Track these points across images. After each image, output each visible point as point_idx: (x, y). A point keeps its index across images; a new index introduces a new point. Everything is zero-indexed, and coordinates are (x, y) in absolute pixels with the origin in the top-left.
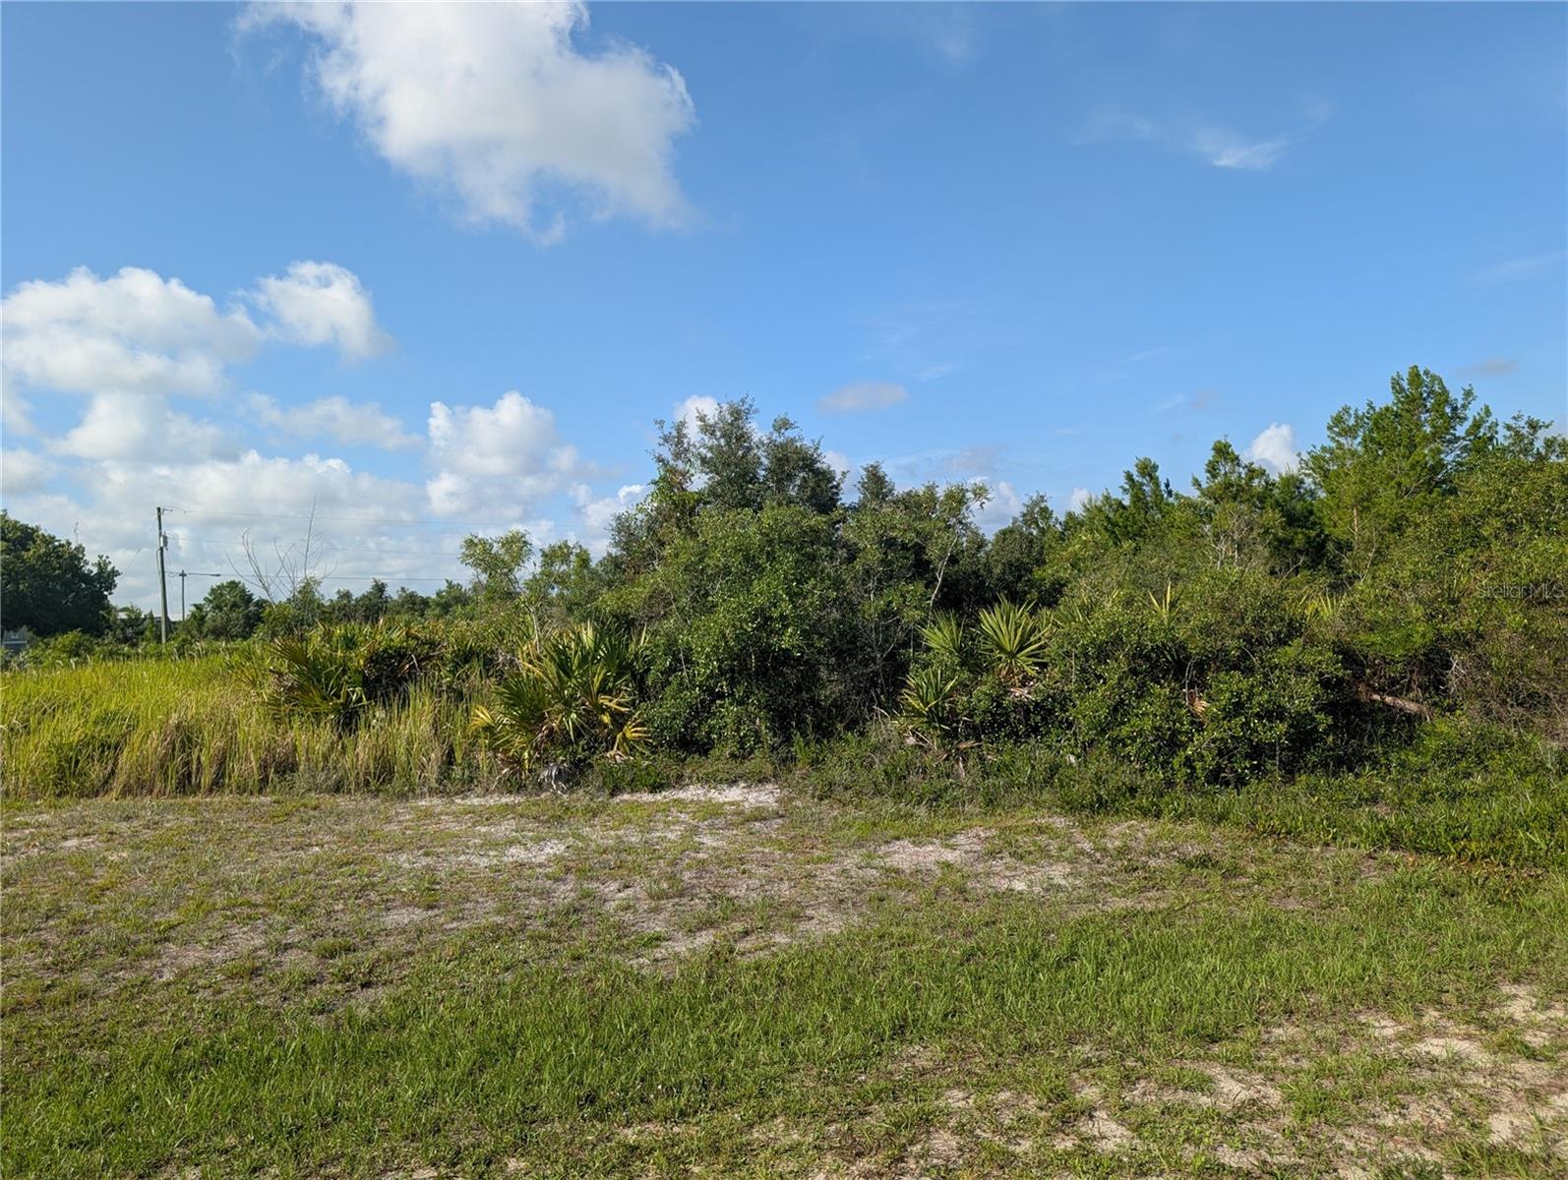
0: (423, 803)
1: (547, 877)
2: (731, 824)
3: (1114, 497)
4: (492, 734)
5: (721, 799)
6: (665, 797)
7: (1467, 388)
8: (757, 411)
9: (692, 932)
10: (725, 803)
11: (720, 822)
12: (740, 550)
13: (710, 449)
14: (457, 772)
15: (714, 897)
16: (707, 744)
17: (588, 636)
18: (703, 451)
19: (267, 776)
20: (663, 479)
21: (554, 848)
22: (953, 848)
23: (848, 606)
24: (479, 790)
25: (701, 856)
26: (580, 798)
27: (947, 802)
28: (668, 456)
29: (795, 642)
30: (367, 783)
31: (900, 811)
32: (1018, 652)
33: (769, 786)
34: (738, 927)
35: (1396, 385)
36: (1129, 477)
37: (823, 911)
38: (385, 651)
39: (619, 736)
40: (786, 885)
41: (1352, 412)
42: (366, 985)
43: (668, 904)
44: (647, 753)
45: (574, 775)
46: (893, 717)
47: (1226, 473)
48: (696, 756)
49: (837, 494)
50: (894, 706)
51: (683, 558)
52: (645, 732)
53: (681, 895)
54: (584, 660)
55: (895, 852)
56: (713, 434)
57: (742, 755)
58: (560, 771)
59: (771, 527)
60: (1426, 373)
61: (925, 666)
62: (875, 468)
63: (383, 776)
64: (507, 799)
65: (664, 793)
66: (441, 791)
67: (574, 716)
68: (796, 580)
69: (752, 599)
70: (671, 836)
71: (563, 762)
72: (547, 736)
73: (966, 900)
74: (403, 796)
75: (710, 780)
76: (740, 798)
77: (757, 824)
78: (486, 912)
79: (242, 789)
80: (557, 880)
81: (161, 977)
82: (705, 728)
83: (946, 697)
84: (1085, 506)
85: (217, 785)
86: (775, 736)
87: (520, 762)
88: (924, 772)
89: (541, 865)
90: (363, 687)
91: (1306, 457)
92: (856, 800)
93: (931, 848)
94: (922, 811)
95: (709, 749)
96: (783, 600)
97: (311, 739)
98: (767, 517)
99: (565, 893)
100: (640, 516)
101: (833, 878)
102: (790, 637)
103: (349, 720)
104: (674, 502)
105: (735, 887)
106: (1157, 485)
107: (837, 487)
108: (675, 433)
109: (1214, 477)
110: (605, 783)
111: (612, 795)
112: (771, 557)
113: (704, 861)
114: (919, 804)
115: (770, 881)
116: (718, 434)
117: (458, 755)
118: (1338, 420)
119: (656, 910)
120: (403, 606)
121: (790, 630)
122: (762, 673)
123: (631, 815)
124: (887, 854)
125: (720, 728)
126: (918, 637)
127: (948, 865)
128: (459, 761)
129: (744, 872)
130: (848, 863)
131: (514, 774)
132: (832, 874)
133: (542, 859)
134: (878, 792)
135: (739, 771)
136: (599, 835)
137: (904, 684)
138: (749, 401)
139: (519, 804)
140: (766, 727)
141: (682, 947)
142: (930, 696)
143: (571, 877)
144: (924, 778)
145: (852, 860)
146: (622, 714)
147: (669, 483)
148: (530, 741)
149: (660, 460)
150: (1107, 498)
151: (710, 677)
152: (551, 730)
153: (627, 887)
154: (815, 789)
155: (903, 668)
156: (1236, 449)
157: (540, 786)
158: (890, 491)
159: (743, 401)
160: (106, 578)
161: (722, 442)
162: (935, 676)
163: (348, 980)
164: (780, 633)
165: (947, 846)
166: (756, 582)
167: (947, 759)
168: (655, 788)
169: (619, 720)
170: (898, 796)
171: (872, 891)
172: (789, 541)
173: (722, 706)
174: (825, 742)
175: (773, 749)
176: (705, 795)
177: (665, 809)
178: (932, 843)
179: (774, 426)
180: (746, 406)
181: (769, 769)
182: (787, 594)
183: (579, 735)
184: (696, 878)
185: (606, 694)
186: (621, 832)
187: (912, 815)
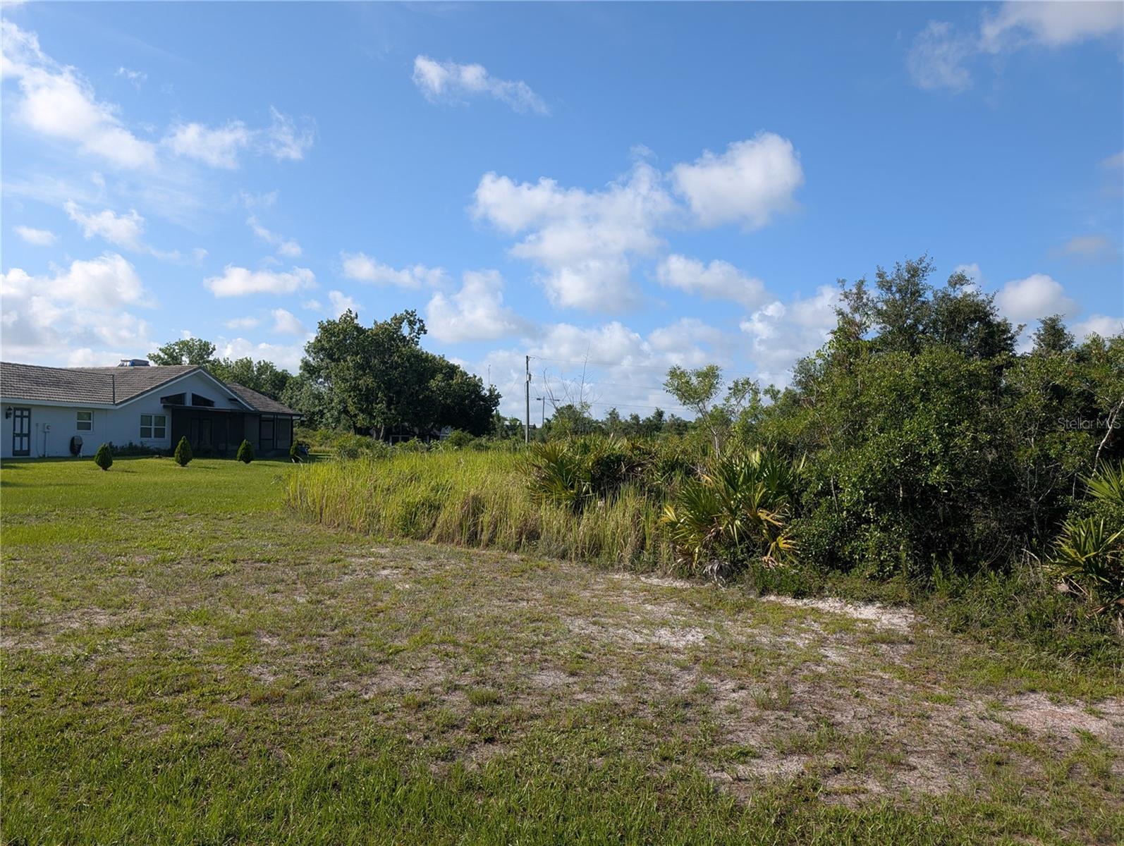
0: (617, 576)
1: (677, 664)
2: (859, 642)
4: (674, 529)
5: (856, 615)
6: (805, 604)
8: (934, 269)
9: (785, 754)
10: (858, 620)
11: (848, 638)
12: (894, 390)
13: (886, 302)
14: (646, 556)
15: (818, 719)
16: (850, 562)
17: (755, 458)
18: (880, 305)
19: (521, 540)
20: (840, 329)
21: (696, 637)
22: (1100, 716)
23: (1007, 448)
24: (659, 572)
25: (821, 669)
26: (733, 593)
27: (1099, 660)
28: (847, 310)
29: (942, 480)
30: (583, 555)
31: (1041, 659)
33: (904, 611)
34: (831, 759)
37: (929, 762)
38: (608, 457)
39: (773, 544)
40: (894, 722)
42: (490, 741)
43: (771, 716)
44: (796, 562)
45: (732, 573)
46: (1044, 560)
48: (839, 572)
49: (1011, 345)
50: (1045, 550)
51: (841, 395)
52: (794, 545)
53: (787, 710)
54: (748, 478)
55: (1027, 707)
56: (889, 289)
57: (881, 578)
58: (721, 567)
59: (927, 369)
61: (1087, 515)
62: (1053, 321)
63: (594, 551)
64: (679, 584)
65: (805, 600)
66: (632, 570)
67: (738, 522)
68: (949, 421)
69: (901, 436)
70: (800, 644)
71: (725, 560)
72: (714, 537)
73: (1107, 789)
74: (605, 568)
75: (847, 596)
76: (874, 617)
77: (884, 646)
78: (612, 690)
79: (505, 548)
80: (684, 668)
81: (366, 693)
82: (848, 549)
83: (1109, 548)
85: (491, 542)
86: (915, 563)
87: (692, 555)
88: (1075, 622)
89: (677, 651)
90: (592, 482)
92: (993, 639)
93: (1071, 710)
94: (1067, 664)
95: (850, 568)
96: (934, 439)
97: (552, 516)
98: (924, 360)
99: (685, 684)
100: (819, 361)
101: (949, 724)
102: (938, 474)
103: (577, 507)
104: (849, 350)
105: (842, 711)
107: (1011, 338)
108: (854, 291)
110: (756, 583)
111: (762, 594)
112: (925, 398)
113: (820, 676)
114: (1064, 655)
115: (880, 713)
116: (894, 289)
117: (648, 542)
119: (757, 721)
120: (671, 427)
121: (938, 468)
122: (908, 504)
123: (770, 616)
124: (1017, 708)
125: (862, 550)
126: (1081, 485)
127: (1090, 738)
128: (648, 548)
129: (857, 696)
130: (969, 710)
131: (686, 564)
132: (949, 719)
133: (681, 644)
134: (1018, 635)
135: (876, 592)
136: (737, 630)
137: (1059, 530)
138: (927, 260)
139: (686, 589)
140: (907, 555)
141: (766, 769)
142: (1089, 546)
143: (698, 667)
144: (1073, 629)
145: (976, 706)
146: (777, 528)
147: (847, 334)
148: (701, 540)
149: (840, 313)
151: (858, 502)
152: (718, 532)
153: (742, 688)
154: (950, 621)
155: (1062, 513)
157: (706, 578)
158: (1069, 343)
159: (921, 261)
160: (494, 399)
161: (897, 296)
162: (1097, 524)
163: (477, 732)
164: (928, 470)
165: (1092, 712)
166: (907, 420)
167: (1104, 613)
168: (798, 595)
169: (775, 532)
170: (1040, 644)
171: (990, 750)
172: (945, 384)
173: (867, 530)
174: (967, 577)
175: (913, 575)
176: (842, 608)
177: (802, 616)
178: (1074, 704)
179: (949, 281)
180: (924, 265)
181: (906, 595)
182: (938, 434)
183: (741, 540)
184: (809, 692)
185: (765, 508)
186: (756, 631)
187: (1054, 667)
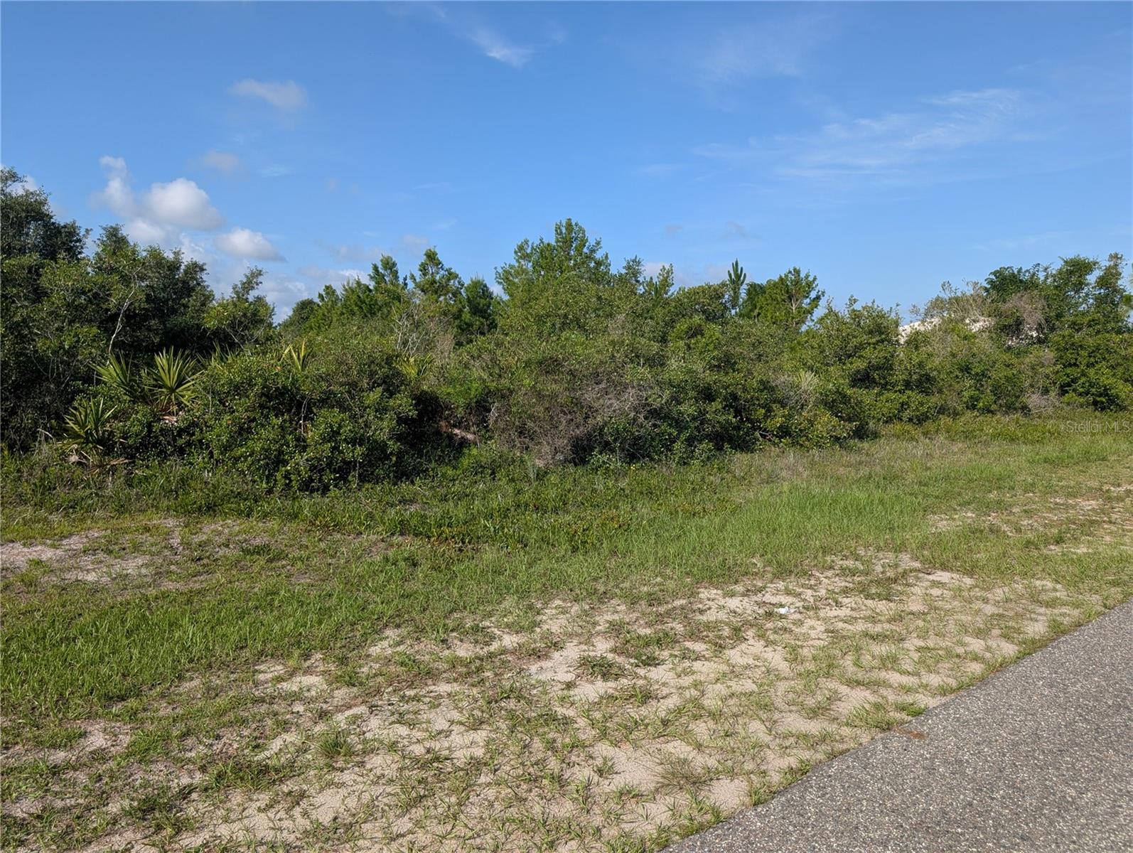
3: (363, 282)
7: (598, 239)
32: (177, 387)
35: (558, 228)
36: (376, 268)
41: (530, 244)
47: (433, 273)
60: (576, 225)
84: (344, 287)
91: (500, 271)
106: (397, 278)
109: (425, 275)
118: (521, 248)
150: (358, 283)
156: (440, 257)
167: (99, 472)
